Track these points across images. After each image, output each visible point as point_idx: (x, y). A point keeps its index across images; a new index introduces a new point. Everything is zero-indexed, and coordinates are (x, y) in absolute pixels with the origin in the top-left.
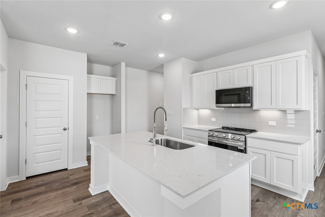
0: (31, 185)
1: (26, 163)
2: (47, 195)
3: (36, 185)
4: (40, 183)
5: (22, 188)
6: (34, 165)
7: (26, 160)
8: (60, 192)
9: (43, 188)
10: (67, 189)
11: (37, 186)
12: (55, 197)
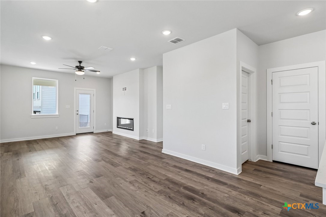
0: (273, 167)
1: (272, 148)
2: (280, 178)
3: (277, 168)
4: (281, 169)
5: (266, 166)
6: (279, 152)
7: (272, 145)
8: (294, 182)
9: (281, 173)
10: (302, 184)
11: (277, 170)
12: (285, 183)
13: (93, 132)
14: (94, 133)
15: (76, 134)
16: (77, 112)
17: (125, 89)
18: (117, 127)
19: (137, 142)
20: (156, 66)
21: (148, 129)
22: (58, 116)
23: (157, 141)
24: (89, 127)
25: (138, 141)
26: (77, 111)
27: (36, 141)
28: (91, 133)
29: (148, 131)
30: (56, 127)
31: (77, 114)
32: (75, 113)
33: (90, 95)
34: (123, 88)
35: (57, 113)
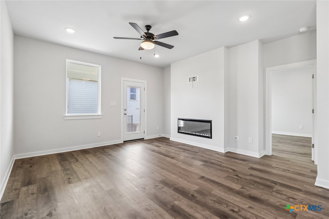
13: (143, 139)
14: (145, 139)
15: (124, 142)
16: (125, 112)
17: (194, 79)
18: (179, 132)
19: (222, 156)
20: (257, 41)
21: (238, 137)
22: (101, 117)
23: (260, 155)
24: (139, 132)
25: (224, 155)
26: (125, 110)
27: (71, 154)
28: (142, 140)
29: (238, 140)
30: (98, 133)
31: (125, 114)
32: (123, 112)
33: (140, 89)
34: (190, 79)
35: (99, 113)
